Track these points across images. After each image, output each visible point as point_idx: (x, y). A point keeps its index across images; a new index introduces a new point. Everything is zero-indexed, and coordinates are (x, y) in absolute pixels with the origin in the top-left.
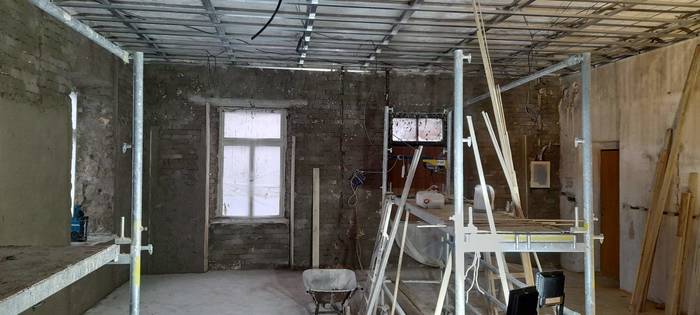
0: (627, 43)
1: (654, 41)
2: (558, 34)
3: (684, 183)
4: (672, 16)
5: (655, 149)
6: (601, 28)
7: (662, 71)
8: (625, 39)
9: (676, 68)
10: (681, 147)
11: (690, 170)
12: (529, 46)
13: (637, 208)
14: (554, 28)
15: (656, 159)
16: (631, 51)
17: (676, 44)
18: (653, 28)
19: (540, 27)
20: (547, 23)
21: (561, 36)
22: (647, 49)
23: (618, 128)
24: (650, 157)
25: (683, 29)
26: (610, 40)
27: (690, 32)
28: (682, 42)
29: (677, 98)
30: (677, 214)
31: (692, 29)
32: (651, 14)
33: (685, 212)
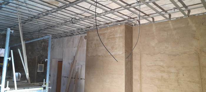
0: (66, 33)
1: (72, 34)
2: (47, 28)
3: (76, 70)
4: (75, 29)
5: (71, 61)
6: (59, 29)
7: (73, 42)
8: (65, 32)
9: (76, 41)
10: (76, 61)
11: (78, 67)
12: (39, 30)
13: (66, 77)
14: (46, 26)
15: (71, 64)
16: (67, 36)
17: (77, 36)
18: (71, 31)
19: (42, 25)
20: (44, 25)
21: (48, 29)
22: (70, 36)
23: (63, 55)
24: (69, 63)
25: (78, 32)
26: (61, 32)
27: (79, 33)
28: (78, 35)
29: (76, 49)
30: (74, 78)
31: (80, 33)
32: (71, 27)
33: (76, 78)
